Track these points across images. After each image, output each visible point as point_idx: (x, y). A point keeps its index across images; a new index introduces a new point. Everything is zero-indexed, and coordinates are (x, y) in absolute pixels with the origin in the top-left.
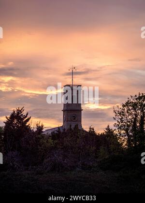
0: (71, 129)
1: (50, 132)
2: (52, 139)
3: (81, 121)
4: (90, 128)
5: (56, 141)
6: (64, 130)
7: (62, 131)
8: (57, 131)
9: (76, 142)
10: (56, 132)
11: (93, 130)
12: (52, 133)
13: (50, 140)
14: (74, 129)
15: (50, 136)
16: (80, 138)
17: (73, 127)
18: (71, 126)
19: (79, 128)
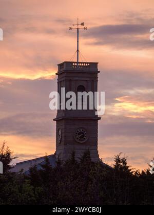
0: (73, 161)
1: (26, 169)
2: (31, 184)
3: (96, 144)
4: (118, 160)
5: (41, 189)
6: (59, 163)
7: (53, 165)
8: (43, 166)
9: (86, 190)
10: (40, 168)
11: (125, 163)
12: (31, 170)
13: (28, 187)
14: (82, 161)
15: (26, 178)
16: (95, 181)
17: (78, 156)
18: (73, 154)
19: (93, 160)
